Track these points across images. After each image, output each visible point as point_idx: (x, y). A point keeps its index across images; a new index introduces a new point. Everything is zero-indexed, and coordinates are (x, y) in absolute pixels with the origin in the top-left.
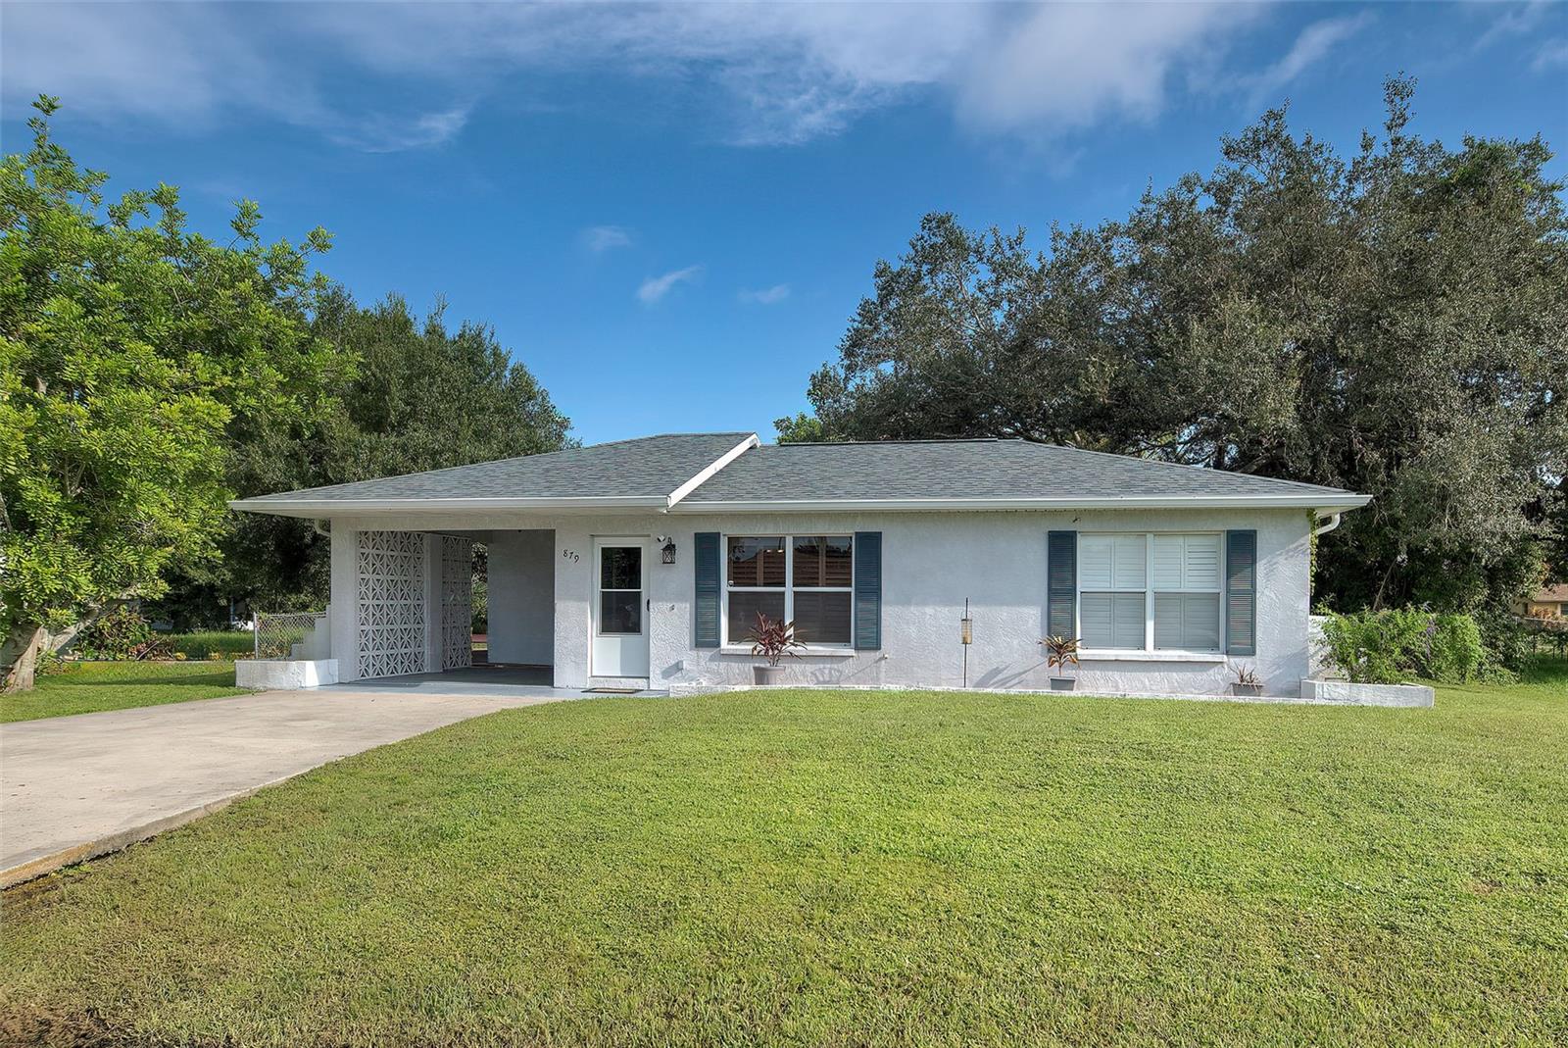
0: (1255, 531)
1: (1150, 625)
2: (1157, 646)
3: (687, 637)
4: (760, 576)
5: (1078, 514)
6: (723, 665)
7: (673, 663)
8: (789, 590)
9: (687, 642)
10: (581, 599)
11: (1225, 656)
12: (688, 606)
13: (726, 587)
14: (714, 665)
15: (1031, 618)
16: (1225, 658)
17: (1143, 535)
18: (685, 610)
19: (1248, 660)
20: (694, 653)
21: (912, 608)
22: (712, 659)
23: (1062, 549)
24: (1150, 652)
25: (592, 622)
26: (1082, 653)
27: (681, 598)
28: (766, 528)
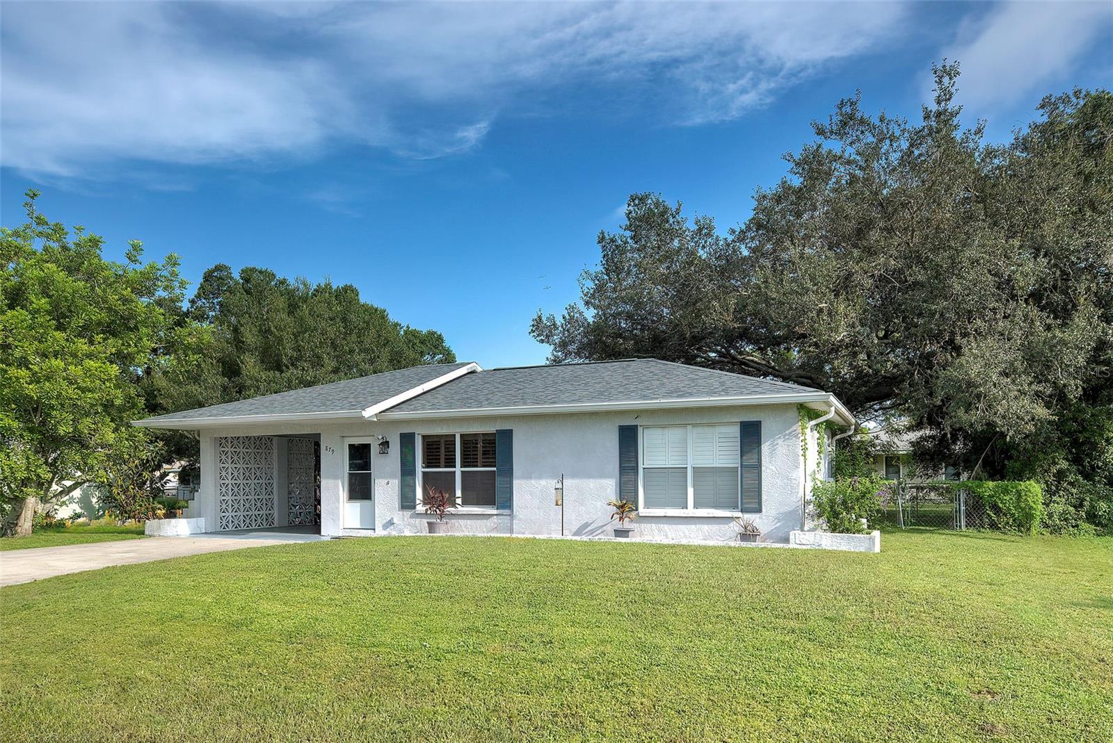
0: (760, 422)
1: (690, 491)
2: (696, 506)
3: (396, 502)
4: (442, 461)
5: (639, 413)
6: (418, 521)
7: (389, 519)
8: (458, 470)
9: (397, 506)
10: (336, 478)
11: (740, 513)
12: (397, 481)
13: (420, 468)
14: (412, 521)
15: (609, 487)
16: (740, 514)
17: (686, 425)
18: (395, 483)
19: (758, 515)
20: (401, 513)
21: (533, 481)
22: (411, 517)
23: (628, 438)
24: (691, 511)
25: (343, 493)
26: (642, 511)
27: (393, 476)
28: (442, 429)
